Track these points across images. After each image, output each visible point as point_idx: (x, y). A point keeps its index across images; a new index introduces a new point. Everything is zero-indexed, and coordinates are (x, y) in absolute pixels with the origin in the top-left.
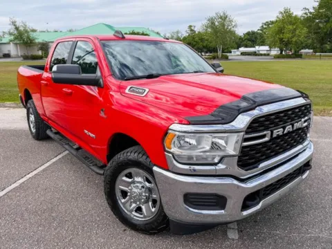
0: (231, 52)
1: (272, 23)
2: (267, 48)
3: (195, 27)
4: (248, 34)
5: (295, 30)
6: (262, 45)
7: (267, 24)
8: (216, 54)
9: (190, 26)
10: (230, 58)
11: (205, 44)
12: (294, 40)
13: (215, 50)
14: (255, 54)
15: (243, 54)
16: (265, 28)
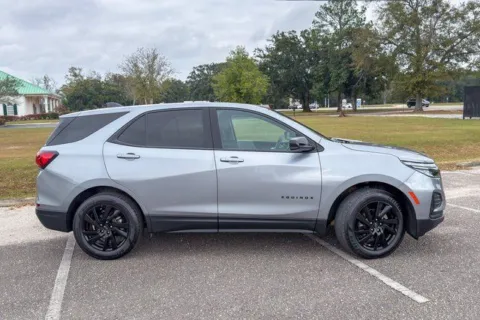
3: (80, 70)
5: (254, 77)
12: (255, 90)
16: (198, 76)
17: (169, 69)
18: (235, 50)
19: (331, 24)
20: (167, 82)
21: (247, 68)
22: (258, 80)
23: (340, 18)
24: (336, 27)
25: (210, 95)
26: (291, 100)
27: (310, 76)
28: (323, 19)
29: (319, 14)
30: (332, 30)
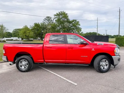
6: (14, 37)
12: (30, 35)
14: (12, 40)
16: (15, 31)
17: (7, 29)
18: (24, 26)
19: (47, 22)
20: (6, 32)
21: (28, 30)
22: (31, 33)
23: (49, 21)
24: (48, 23)
25: (18, 36)
26: (38, 38)
27: (43, 33)
28: (45, 21)
29: (44, 20)
30: (47, 23)
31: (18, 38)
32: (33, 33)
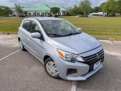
0: (89, 14)
1: (105, 3)
2: (102, 13)
3: (77, 5)
4: (96, 8)
6: (100, 12)
7: (103, 4)
8: (83, 15)
9: (75, 5)
10: (88, 16)
11: (80, 11)
13: (83, 14)
14: (98, 15)
15: (93, 15)
31: (104, 13)
32: (118, 6)
